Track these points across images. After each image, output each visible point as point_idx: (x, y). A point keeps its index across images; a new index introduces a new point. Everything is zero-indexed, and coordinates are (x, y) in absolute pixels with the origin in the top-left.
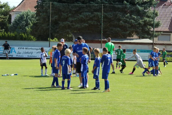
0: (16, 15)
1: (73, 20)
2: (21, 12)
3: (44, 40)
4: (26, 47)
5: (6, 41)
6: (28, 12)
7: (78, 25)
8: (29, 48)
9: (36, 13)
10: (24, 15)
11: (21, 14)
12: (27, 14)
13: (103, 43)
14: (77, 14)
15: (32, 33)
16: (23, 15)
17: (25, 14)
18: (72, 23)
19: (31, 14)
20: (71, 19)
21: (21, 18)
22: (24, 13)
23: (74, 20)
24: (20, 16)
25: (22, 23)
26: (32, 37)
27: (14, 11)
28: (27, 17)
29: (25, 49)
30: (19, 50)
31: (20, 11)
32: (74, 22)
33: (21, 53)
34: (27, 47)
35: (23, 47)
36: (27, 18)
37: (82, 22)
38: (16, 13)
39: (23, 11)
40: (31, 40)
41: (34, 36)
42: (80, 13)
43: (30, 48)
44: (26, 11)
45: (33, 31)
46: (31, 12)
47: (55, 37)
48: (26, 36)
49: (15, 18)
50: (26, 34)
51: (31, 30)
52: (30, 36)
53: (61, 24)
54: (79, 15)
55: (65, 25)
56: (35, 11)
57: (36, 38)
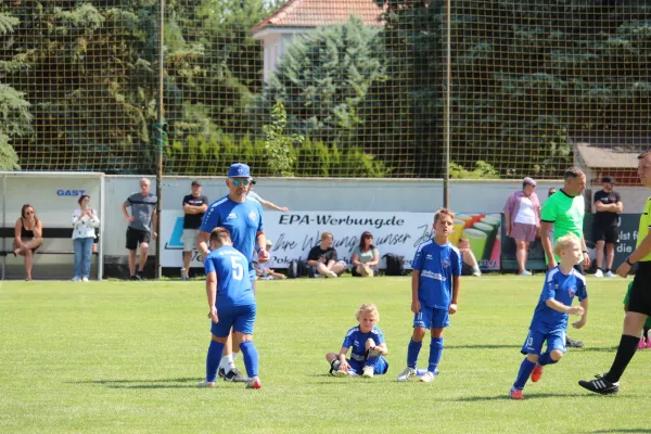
0: (287, 44)
1: (571, 65)
2: (314, 27)
3: (431, 170)
4: (321, 214)
6: (350, 26)
7: (600, 92)
8: (337, 215)
9: (382, 30)
10: (329, 43)
11: (313, 36)
12: (344, 36)
14: (591, 31)
15: (364, 138)
16: (323, 44)
17: (335, 35)
18: (564, 79)
19: (364, 36)
20: (559, 58)
21: (315, 56)
22: (329, 32)
23: (578, 65)
24: (307, 48)
25: (316, 84)
26: (367, 159)
27: (274, 20)
28: (342, 51)
29: (314, 224)
30: (286, 228)
31: (303, 23)
32: (578, 72)
33: (291, 244)
34: (327, 214)
35: (302, 214)
36: (341, 56)
37: (621, 73)
38: (284, 35)
39: (322, 23)
40: (360, 172)
41: (375, 152)
42: (605, 24)
43: (343, 215)
44: (340, 20)
45: (368, 124)
46: (365, 23)
47: (483, 159)
48: (337, 154)
49: (279, 61)
50: (335, 148)
51: (363, 122)
52: (357, 154)
53: (508, 84)
54: (602, 34)
55: (528, 91)
56: (380, 20)
57: (388, 165)
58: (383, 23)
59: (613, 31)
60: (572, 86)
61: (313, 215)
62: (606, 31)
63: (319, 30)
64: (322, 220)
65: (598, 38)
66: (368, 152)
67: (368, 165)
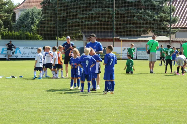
0: (21, 13)
1: (82, 17)
2: (26, 9)
3: (53, 39)
4: (32, 47)
5: (10, 41)
6: (34, 9)
7: (88, 23)
8: (35, 48)
9: (42, 10)
11: (26, 11)
12: (33, 11)
13: (115, 41)
15: (38, 32)
16: (29, 13)
18: (81, 20)
19: (37, 11)
20: (80, 16)
21: (26, 15)
22: (30, 10)
23: (84, 17)
24: (25, 13)
25: (27, 21)
26: (39, 36)
27: (18, 8)
28: (32, 14)
29: (30, 49)
30: (25, 50)
31: (24, 8)
32: (84, 19)
33: (26, 53)
34: (33, 47)
35: (28, 47)
37: (93, 19)
38: (20, 11)
39: (28, 8)
40: (37, 39)
41: (40, 35)
42: (90, 9)
43: (37, 48)
44: (32, 8)
45: (39, 29)
46: (37, 8)
47: (64, 36)
48: (32, 35)
49: (19, 16)
50: (31, 33)
51: (38, 28)
52: (36, 35)
53: (70, 21)
54: (89, 11)
55: (74, 22)
56: (41, 8)
57: (43, 37)
58: (42, 8)
59: (91, 11)
60: (83, 21)
61: (30, 47)
62: (90, 11)
63: (27, 10)
64: (32, 49)
65: (88, 12)
66: (39, 35)
67: (39, 37)
